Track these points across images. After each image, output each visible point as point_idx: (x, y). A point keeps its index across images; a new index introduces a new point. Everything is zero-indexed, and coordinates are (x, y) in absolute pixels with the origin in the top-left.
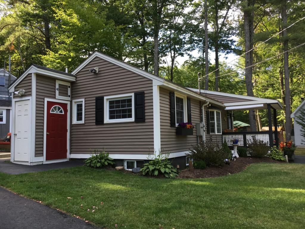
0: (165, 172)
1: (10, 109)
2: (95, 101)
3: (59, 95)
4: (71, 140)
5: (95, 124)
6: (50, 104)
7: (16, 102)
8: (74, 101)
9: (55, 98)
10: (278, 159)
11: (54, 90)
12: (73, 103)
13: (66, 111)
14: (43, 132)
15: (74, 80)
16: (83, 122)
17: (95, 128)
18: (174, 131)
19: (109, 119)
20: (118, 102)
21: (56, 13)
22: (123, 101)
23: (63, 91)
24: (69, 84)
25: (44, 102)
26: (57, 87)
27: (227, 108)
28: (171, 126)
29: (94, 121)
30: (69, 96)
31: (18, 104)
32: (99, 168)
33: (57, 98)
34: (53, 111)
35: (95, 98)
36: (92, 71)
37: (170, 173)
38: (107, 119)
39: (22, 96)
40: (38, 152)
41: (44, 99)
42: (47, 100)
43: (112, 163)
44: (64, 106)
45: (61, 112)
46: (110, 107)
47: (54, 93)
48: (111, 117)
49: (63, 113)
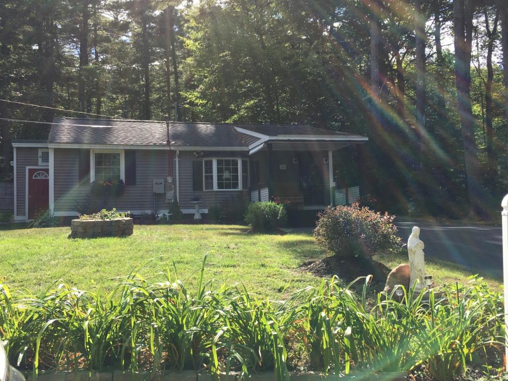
3: (43, 162)
6: (32, 171)
9: (37, 165)
11: (36, 158)
14: (25, 195)
25: (25, 170)
26: (40, 155)
27: (251, 152)
34: (36, 176)
40: (20, 212)
41: (25, 167)
45: (46, 177)
47: (36, 161)
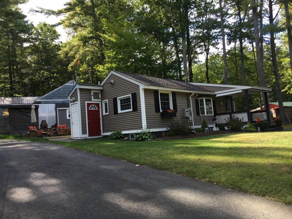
0: (145, 138)
1: (66, 110)
2: (113, 101)
3: (94, 99)
4: (103, 125)
5: (113, 114)
6: (89, 105)
7: (71, 105)
8: (103, 101)
9: (91, 101)
10: (249, 130)
11: (90, 96)
12: (103, 103)
13: (99, 108)
14: (86, 121)
15: (102, 89)
16: (108, 113)
17: (114, 117)
18: (160, 115)
19: (121, 110)
20: (124, 100)
21: (101, 37)
22: (127, 99)
23: (96, 96)
24: (99, 92)
25: (85, 104)
26: (92, 94)
28: (156, 112)
29: (113, 112)
30: (100, 99)
31: (72, 106)
32: (115, 139)
33: (92, 101)
34: (91, 108)
35: (113, 99)
36: (110, 83)
37: (148, 139)
38: (120, 111)
39: (74, 101)
40: (84, 132)
41: (85, 102)
42: (86, 102)
43: (123, 136)
44: (97, 105)
45: (96, 108)
46: (121, 103)
47: (91, 98)
48: (122, 109)
49: (97, 109)
